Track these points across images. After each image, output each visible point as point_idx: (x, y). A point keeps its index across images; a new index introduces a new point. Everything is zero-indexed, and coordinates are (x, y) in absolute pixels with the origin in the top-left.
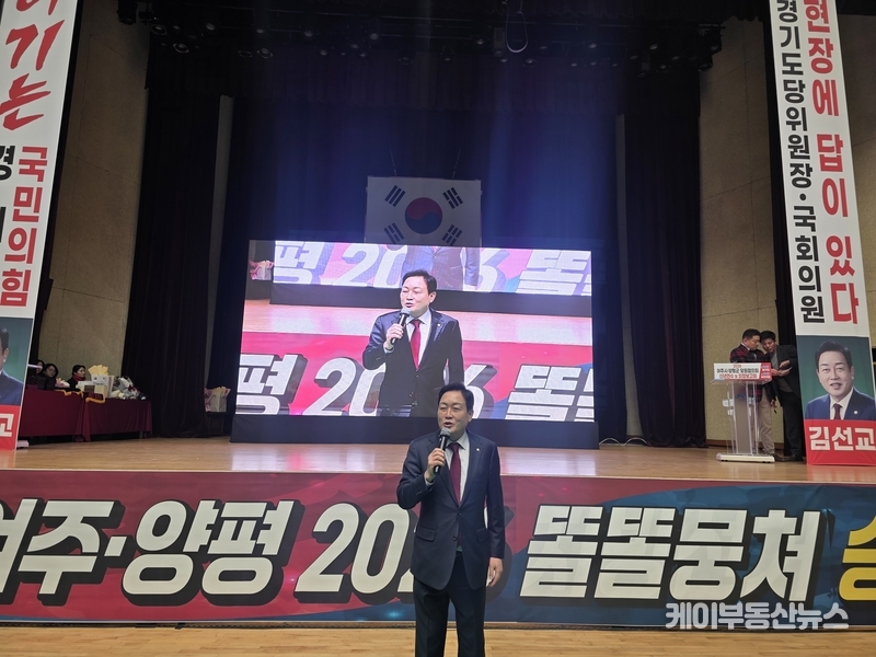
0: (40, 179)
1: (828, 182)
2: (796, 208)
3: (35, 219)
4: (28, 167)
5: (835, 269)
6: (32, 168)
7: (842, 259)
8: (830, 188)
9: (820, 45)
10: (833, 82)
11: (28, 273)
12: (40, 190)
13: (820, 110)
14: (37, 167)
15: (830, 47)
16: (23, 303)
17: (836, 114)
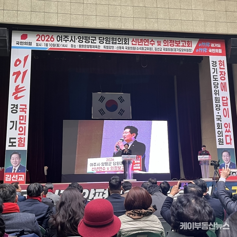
0: (25, 113)
1: (225, 109)
2: (217, 116)
3: (25, 124)
4: (22, 110)
5: (226, 131)
6: (23, 110)
7: (228, 128)
8: (225, 111)
9: (222, 73)
10: (226, 83)
11: (24, 138)
12: (25, 116)
13: (222, 90)
14: (24, 110)
15: (225, 73)
16: (24, 146)
17: (226, 91)
